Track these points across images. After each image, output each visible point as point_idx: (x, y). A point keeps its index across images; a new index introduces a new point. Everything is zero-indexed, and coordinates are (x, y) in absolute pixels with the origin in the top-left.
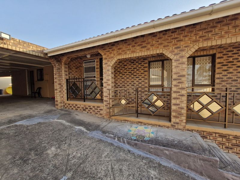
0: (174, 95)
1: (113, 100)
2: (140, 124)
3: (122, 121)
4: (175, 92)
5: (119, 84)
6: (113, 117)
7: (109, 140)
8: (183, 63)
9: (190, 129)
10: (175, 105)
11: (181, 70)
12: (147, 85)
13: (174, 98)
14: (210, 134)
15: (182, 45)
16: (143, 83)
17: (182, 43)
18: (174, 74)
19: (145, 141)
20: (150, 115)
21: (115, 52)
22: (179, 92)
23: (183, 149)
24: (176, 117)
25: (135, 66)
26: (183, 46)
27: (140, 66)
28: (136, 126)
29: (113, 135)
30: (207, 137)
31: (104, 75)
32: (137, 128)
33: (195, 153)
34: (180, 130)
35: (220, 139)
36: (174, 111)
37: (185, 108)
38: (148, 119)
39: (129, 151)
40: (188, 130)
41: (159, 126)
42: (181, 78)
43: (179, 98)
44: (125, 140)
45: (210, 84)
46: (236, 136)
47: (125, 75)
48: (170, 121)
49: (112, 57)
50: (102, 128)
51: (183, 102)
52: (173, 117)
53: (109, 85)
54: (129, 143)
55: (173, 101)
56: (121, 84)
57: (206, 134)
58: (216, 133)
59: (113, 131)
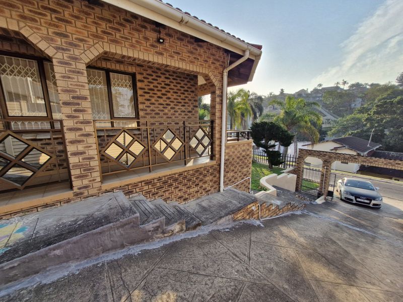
0: (69, 136)
4: (70, 129)
8: (78, 72)
9: (108, 189)
10: (75, 154)
11: (77, 85)
13: (72, 142)
14: (135, 185)
15: (72, 34)
17: (70, 29)
22: (81, 129)
23: (90, 228)
24: (80, 177)
26: (74, 36)
30: (132, 191)
33: (110, 223)
34: (92, 196)
35: (146, 188)
36: (76, 166)
37: (97, 157)
38: (7, 202)
40: (107, 191)
41: (46, 206)
42: (80, 101)
43: (83, 141)
45: (134, 117)
46: (159, 177)
48: (71, 187)
51: (90, 147)
52: (75, 178)
55: (71, 148)
57: (131, 187)
58: (141, 182)
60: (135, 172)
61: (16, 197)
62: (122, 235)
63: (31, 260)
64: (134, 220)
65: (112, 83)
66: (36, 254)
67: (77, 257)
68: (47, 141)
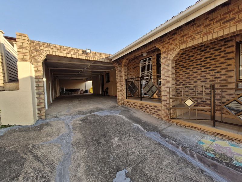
1: (174, 99)
2: (220, 137)
3: (186, 127)
5: (182, 81)
6: (174, 120)
7: (170, 147)
12: (233, 80)
16: (223, 77)
21: (177, 41)
25: (208, 55)
27: (217, 53)
28: (213, 139)
29: (176, 141)
31: (162, 72)
32: (213, 141)
38: (237, 132)
39: (203, 172)
44: (194, 153)
47: (190, 68)
49: (174, 49)
50: (161, 131)
53: (169, 82)
54: (201, 160)
56: (184, 80)
59: (174, 137)
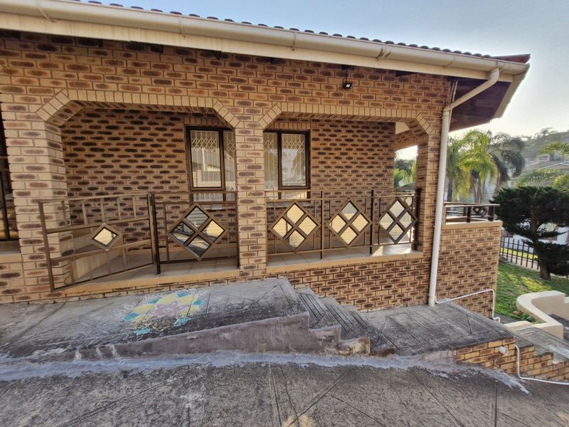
0: (242, 209)
1: (67, 234)
2: (166, 289)
3: (106, 295)
4: (244, 202)
5: (95, 185)
6: (70, 291)
8: (256, 140)
9: (273, 273)
10: (245, 229)
11: (253, 154)
12: (185, 187)
13: (244, 216)
14: (303, 273)
15: (253, 100)
16: (173, 182)
17: (252, 95)
18: (241, 161)
19: (174, 330)
20: (194, 260)
21: (58, 74)
22: (252, 202)
23: (257, 316)
24: (248, 255)
25: (146, 134)
26: (256, 102)
27: (161, 135)
28: (155, 297)
29: (64, 346)
30: (298, 281)
31: (9, 151)
33: (277, 316)
34: (257, 279)
35: (315, 279)
36: (245, 242)
37: (265, 234)
38: (188, 271)
39: (125, 374)
40: (271, 276)
41: (216, 281)
42: (254, 171)
43: (253, 215)
44: (112, 346)
45: (304, 185)
46: (333, 267)
47: (112, 156)
48: (238, 265)
49: (48, 91)
51: (259, 221)
52: (243, 255)
54: (124, 352)
55: (242, 222)
56: (99, 183)
57: (298, 275)
58: (310, 270)
59: (67, 335)
60: (303, 257)
61: (195, 268)
62: (288, 335)
63: (206, 336)
64: (303, 319)
65: (283, 145)
66: (209, 332)
67: (242, 347)
68: (220, 213)
